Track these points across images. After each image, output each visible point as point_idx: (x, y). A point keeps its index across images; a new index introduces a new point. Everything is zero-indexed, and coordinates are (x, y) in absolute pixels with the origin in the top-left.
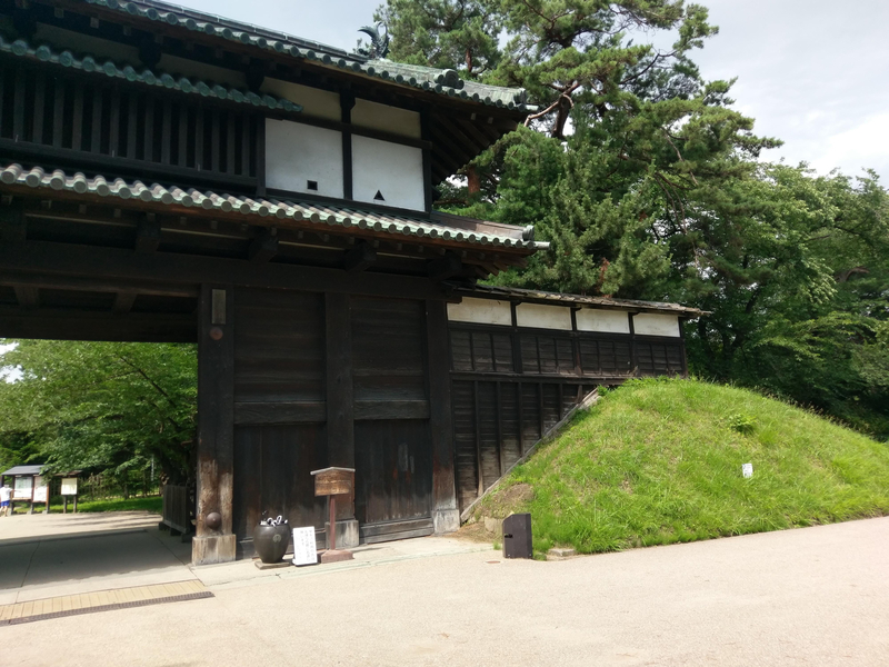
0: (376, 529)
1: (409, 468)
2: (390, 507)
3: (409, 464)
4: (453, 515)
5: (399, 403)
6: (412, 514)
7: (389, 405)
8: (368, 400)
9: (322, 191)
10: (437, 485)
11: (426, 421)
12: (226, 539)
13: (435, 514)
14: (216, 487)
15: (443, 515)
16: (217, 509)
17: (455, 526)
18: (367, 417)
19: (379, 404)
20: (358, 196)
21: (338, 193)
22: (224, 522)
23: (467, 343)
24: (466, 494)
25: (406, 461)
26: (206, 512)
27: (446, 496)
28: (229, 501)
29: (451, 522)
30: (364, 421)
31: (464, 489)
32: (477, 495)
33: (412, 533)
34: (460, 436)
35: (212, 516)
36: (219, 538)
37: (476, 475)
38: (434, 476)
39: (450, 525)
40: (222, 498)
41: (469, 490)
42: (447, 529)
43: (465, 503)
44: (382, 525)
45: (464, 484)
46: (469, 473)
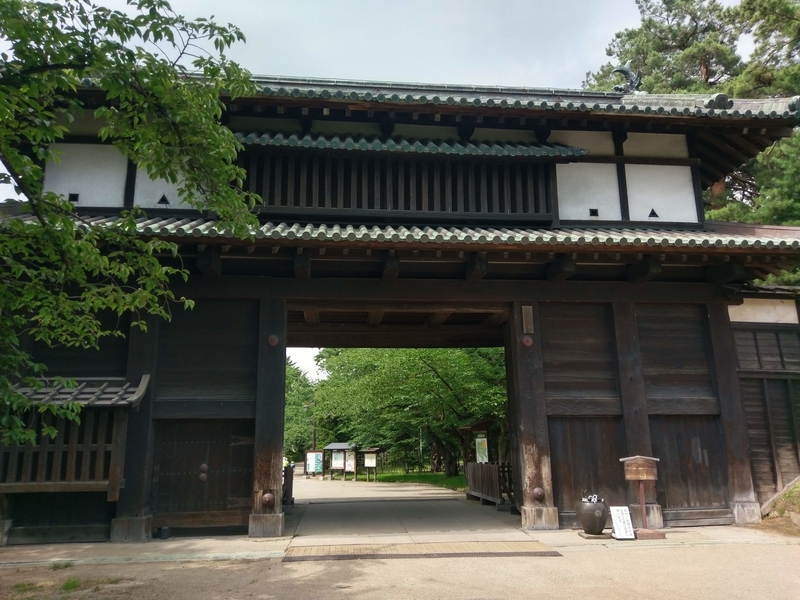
0: (677, 514)
1: (703, 460)
2: (688, 495)
3: (703, 456)
4: (753, 508)
5: (690, 400)
6: (710, 504)
7: (679, 401)
8: (659, 396)
9: (603, 216)
10: (734, 478)
11: (716, 417)
12: (550, 510)
13: (734, 506)
14: (538, 466)
15: (743, 507)
16: (541, 485)
17: (757, 519)
18: (659, 412)
19: (671, 401)
20: (634, 216)
21: (616, 216)
22: (547, 496)
23: (752, 343)
24: (764, 488)
25: (700, 454)
26: (532, 486)
27: (744, 489)
28: (549, 479)
29: (752, 514)
30: (657, 415)
31: (760, 482)
32: (775, 491)
33: (712, 521)
34: (752, 432)
35: (537, 490)
36: (544, 509)
37: (773, 470)
38: (730, 470)
39: (751, 517)
40: (544, 476)
41: (767, 484)
42: (748, 520)
43: (764, 497)
44: (683, 511)
45: (761, 479)
46: (766, 468)
